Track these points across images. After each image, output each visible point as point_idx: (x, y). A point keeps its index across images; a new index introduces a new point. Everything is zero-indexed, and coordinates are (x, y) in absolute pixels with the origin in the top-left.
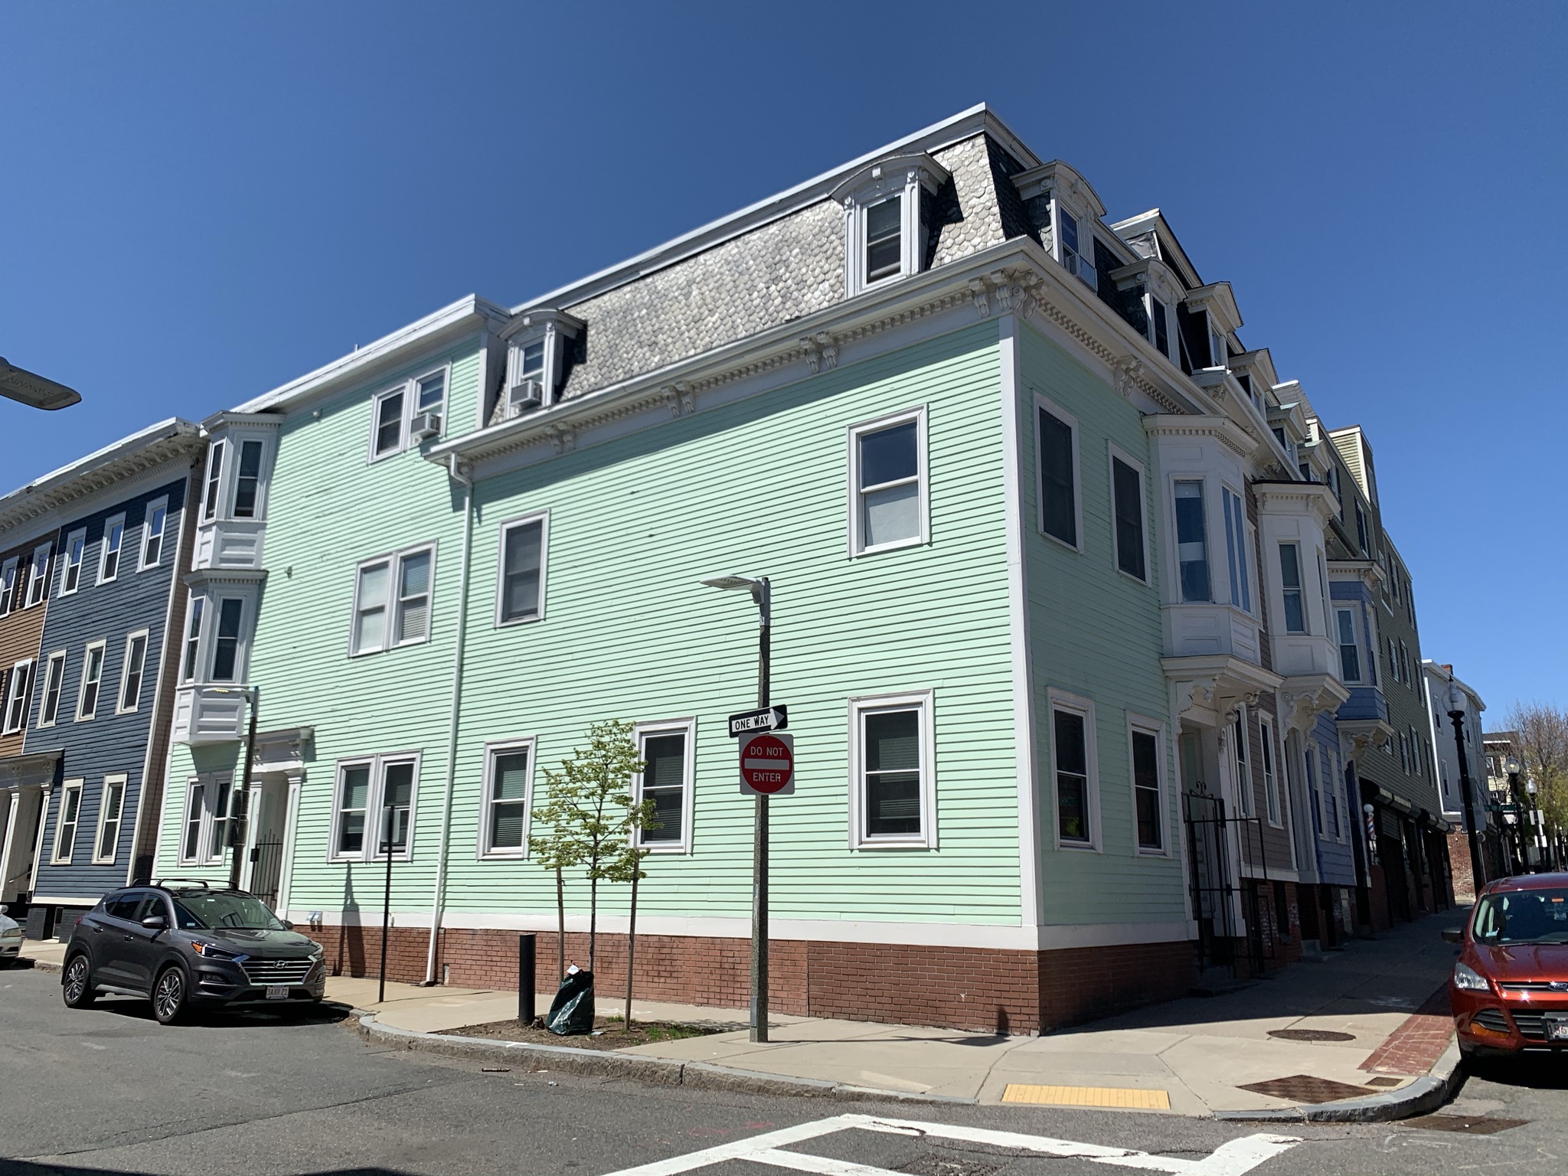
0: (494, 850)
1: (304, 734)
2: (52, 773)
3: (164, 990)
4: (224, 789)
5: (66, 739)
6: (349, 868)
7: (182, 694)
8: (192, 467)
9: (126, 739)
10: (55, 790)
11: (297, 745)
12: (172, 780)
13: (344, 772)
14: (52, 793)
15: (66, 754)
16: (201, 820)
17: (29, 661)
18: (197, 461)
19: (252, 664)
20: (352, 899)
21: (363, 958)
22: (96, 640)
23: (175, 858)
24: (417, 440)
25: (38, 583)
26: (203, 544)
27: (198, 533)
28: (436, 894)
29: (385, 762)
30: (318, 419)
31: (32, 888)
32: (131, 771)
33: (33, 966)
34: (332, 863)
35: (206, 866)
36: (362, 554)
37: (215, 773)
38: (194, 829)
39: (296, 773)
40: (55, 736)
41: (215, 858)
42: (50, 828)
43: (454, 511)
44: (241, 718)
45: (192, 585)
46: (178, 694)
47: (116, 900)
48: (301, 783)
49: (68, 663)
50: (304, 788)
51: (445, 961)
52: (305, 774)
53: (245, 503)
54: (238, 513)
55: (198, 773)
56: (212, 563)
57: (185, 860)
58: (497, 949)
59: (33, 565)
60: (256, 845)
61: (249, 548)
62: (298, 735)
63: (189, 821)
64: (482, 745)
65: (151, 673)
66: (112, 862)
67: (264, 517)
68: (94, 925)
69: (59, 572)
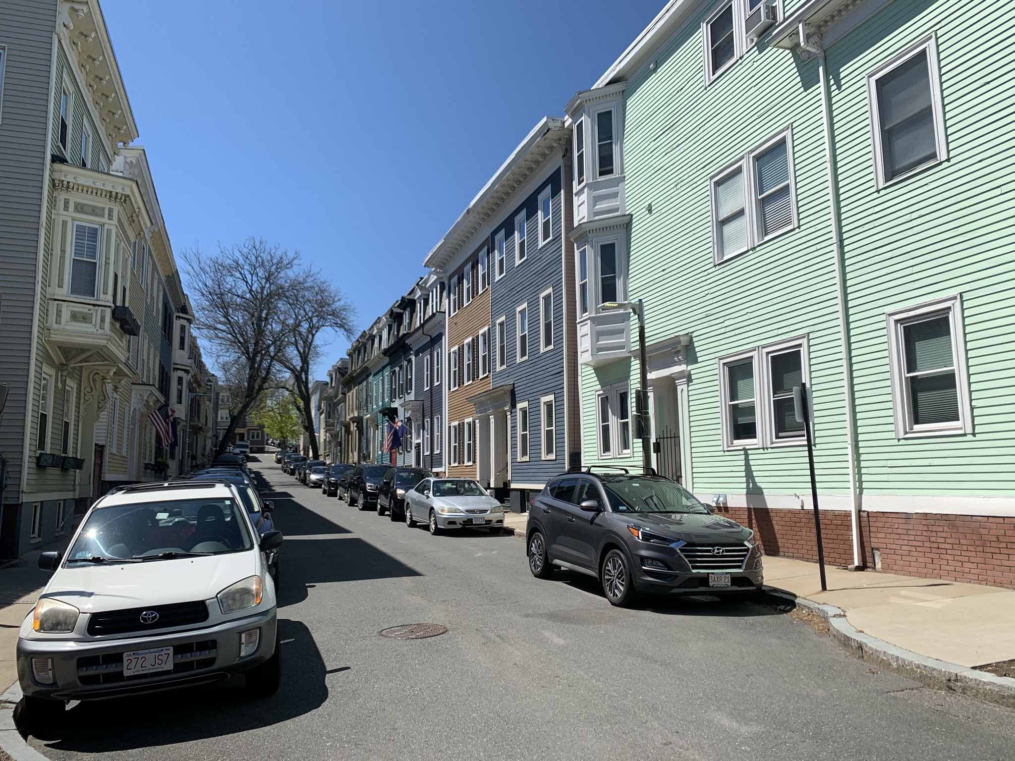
0: (917, 427)
1: (684, 341)
2: (509, 400)
3: (609, 571)
4: (624, 397)
5: (514, 376)
6: (746, 455)
7: (581, 326)
8: (563, 156)
9: (550, 370)
10: (513, 411)
11: (679, 351)
12: (584, 395)
13: (726, 369)
14: (511, 413)
15: (515, 386)
16: (610, 423)
17: (486, 329)
18: (566, 150)
19: (630, 294)
20: (754, 483)
21: (776, 538)
22: (521, 304)
23: (596, 453)
24: (752, 40)
25: (484, 275)
26: (579, 206)
27: (575, 198)
28: (851, 476)
29: (768, 353)
30: (655, 70)
31: (509, 478)
32: (556, 392)
33: (514, 534)
34: (728, 451)
35: (619, 458)
36: (713, 169)
37: (615, 385)
38: (606, 430)
39: (682, 375)
40: (507, 375)
41: (625, 451)
42: (514, 437)
43: (805, 90)
44: (628, 338)
45: (576, 240)
46: (578, 326)
47: (557, 485)
48: (688, 384)
49: (507, 324)
50: (690, 388)
51: (873, 545)
52: (690, 375)
53: (606, 164)
54: (601, 174)
55: (602, 387)
56: (588, 219)
57: (603, 454)
58: (944, 535)
59: (479, 265)
60: (656, 439)
61: (614, 200)
62: (680, 342)
63: (601, 424)
64: (883, 317)
65: (559, 318)
66: (554, 458)
67: (622, 171)
68: (544, 507)
69: (494, 264)
